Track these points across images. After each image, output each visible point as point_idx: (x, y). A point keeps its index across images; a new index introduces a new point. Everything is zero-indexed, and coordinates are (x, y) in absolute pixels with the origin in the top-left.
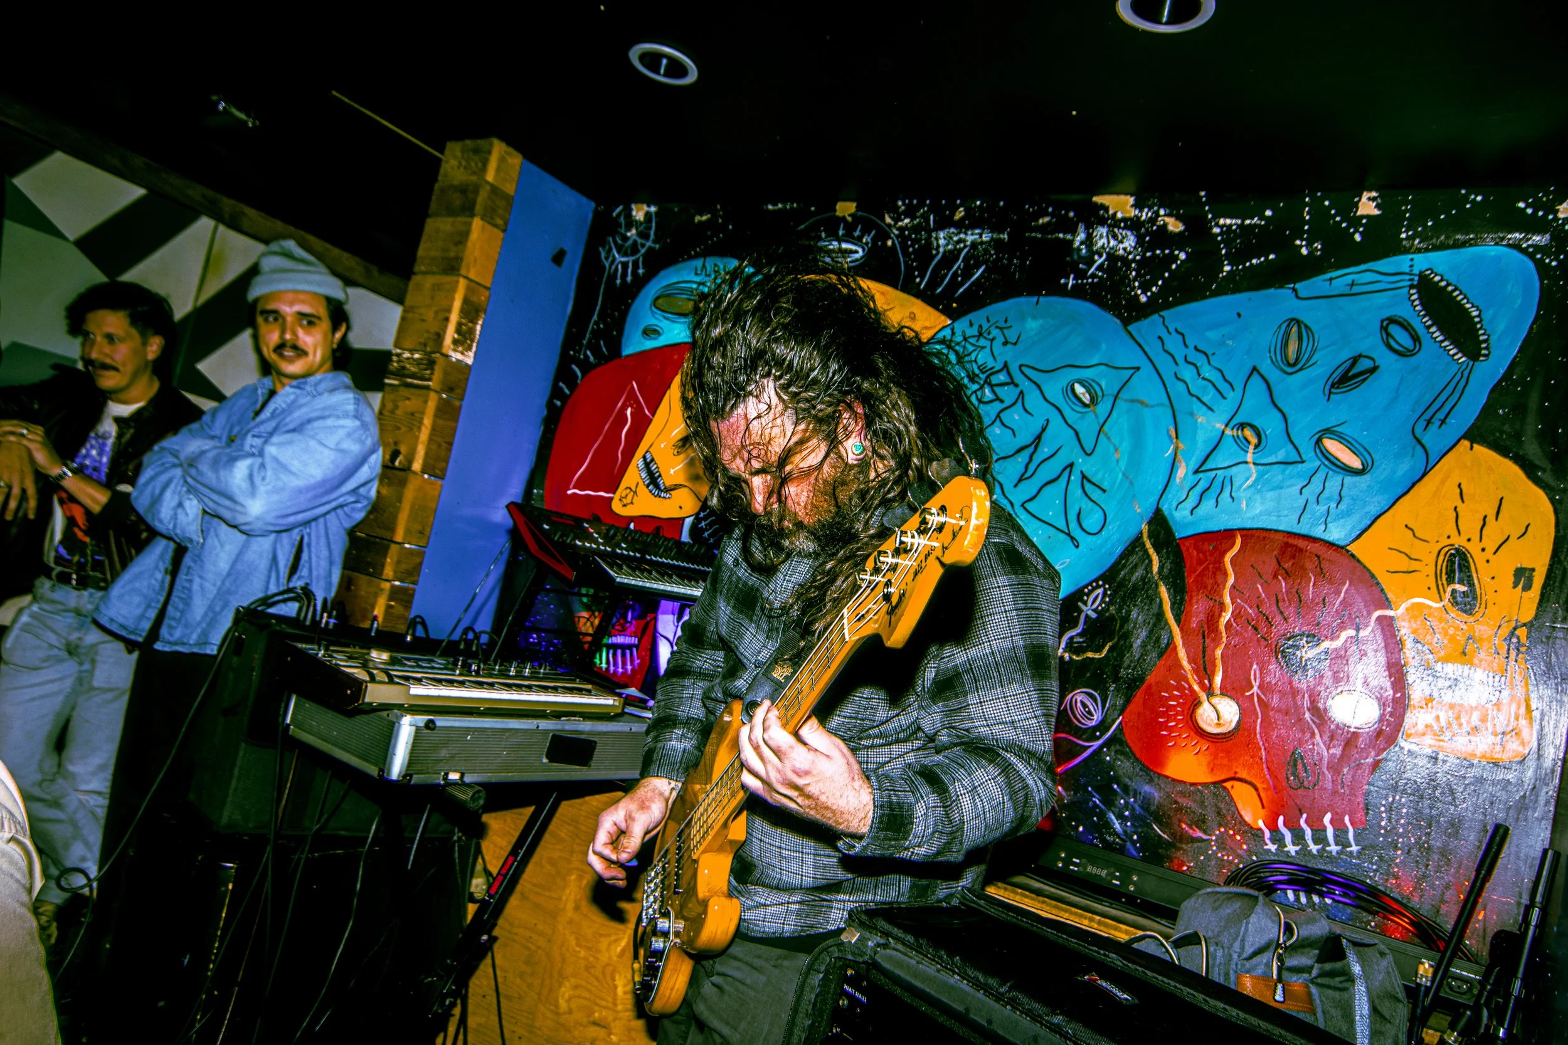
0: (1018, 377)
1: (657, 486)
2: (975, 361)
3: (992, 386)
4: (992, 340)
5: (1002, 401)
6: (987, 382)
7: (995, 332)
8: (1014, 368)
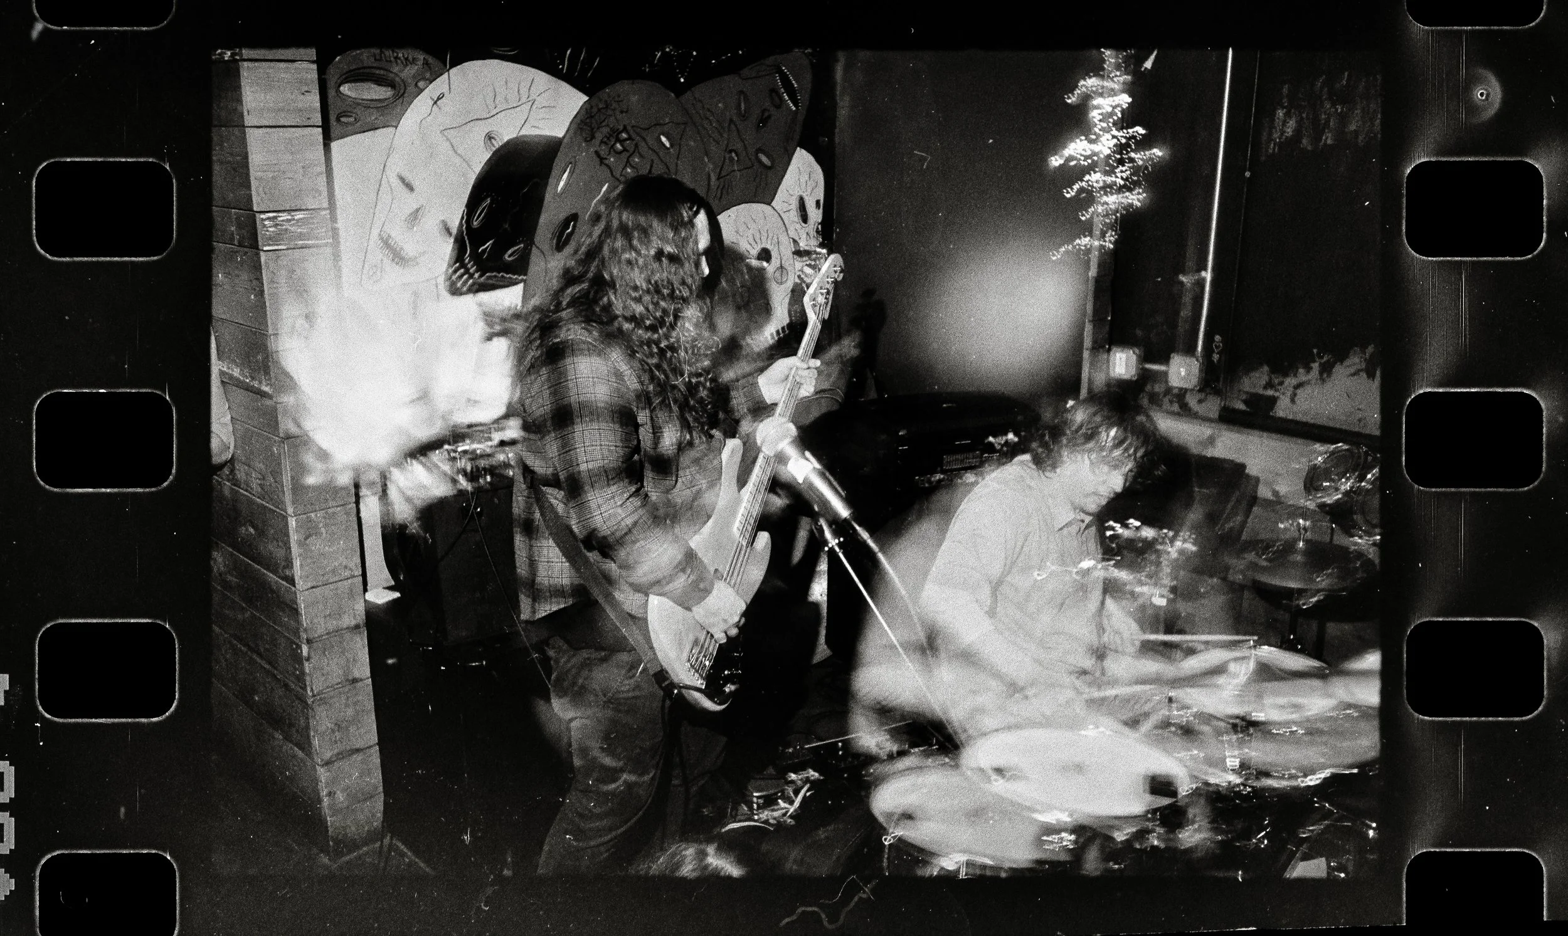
0: (634, 136)
1: (402, 259)
2: (608, 125)
3: (622, 142)
4: (614, 110)
5: (627, 151)
6: (618, 140)
7: (614, 105)
8: (629, 128)
